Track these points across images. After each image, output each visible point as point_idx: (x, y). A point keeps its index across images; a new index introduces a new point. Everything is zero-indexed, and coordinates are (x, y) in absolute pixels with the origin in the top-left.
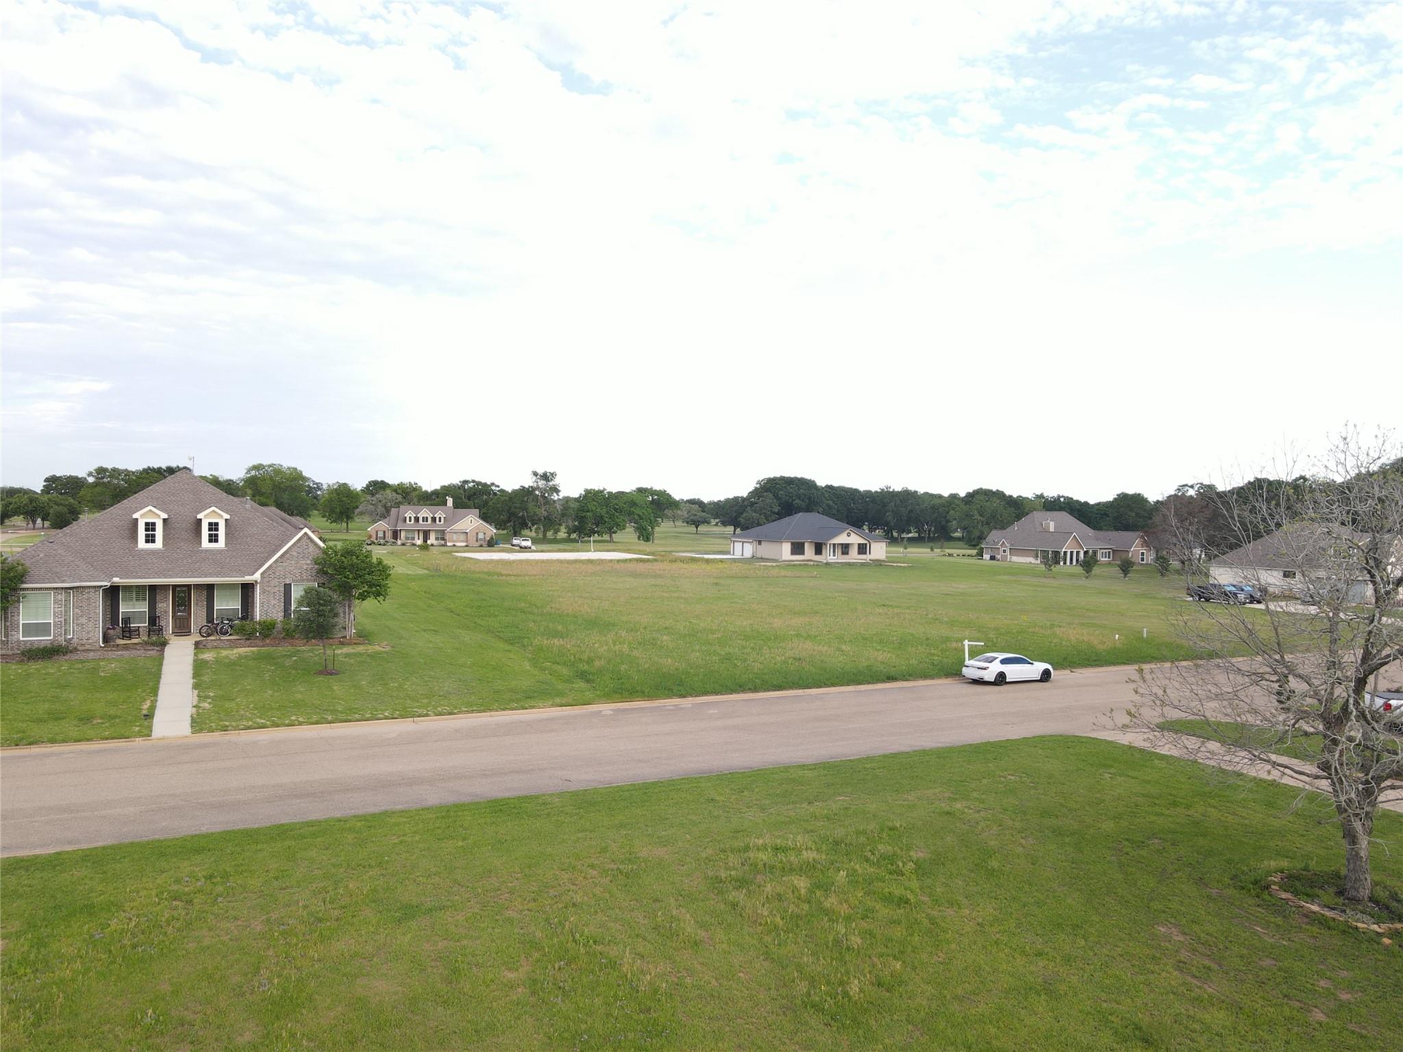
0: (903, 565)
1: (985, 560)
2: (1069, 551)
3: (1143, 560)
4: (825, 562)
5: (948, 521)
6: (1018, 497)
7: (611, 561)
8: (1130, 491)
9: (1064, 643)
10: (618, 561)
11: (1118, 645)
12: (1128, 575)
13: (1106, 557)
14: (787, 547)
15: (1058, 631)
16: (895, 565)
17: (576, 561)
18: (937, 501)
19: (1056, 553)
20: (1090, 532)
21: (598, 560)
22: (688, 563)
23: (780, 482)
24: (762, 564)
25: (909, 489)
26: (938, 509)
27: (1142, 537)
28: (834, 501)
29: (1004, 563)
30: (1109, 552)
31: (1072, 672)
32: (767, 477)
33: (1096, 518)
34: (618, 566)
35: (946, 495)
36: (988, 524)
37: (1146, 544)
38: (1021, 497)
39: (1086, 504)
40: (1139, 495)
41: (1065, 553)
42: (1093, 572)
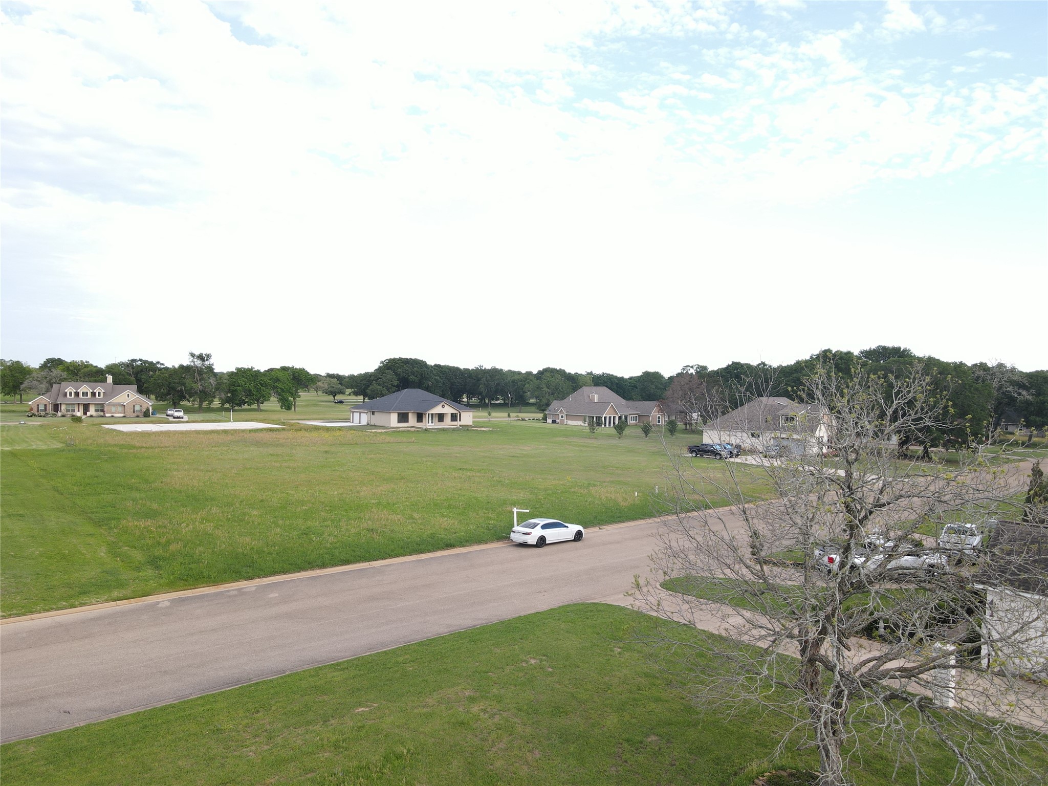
0: (485, 429)
1: (548, 423)
2: (608, 416)
3: (659, 422)
4: (424, 428)
5: (525, 392)
6: (575, 373)
7: (243, 431)
8: (652, 370)
9: (596, 502)
10: (251, 431)
11: (637, 502)
12: (649, 435)
13: (634, 420)
14: (394, 417)
15: (593, 490)
16: (479, 429)
17: (212, 432)
18: (517, 377)
19: (599, 418)
20: (623, 402)
21: (232, 430)
22: (311, 431)
23: (398, 362)
24: (373, 431)
25: (497, 367)
26: (517, 383)
27: (659, 406)
28: (440, 377)
29: (562, 426)
30: (636, 417)
31: (600, 529)
32: (389, 358)
33: (628, 389)
34: (247, 436)
35: (524, 372)
36: (553, 394)
37: (661, 410)
38: (577, 373)
39: (622, 378)
40: (658, 373)
41: (605, 418)
42: (624, 433)
